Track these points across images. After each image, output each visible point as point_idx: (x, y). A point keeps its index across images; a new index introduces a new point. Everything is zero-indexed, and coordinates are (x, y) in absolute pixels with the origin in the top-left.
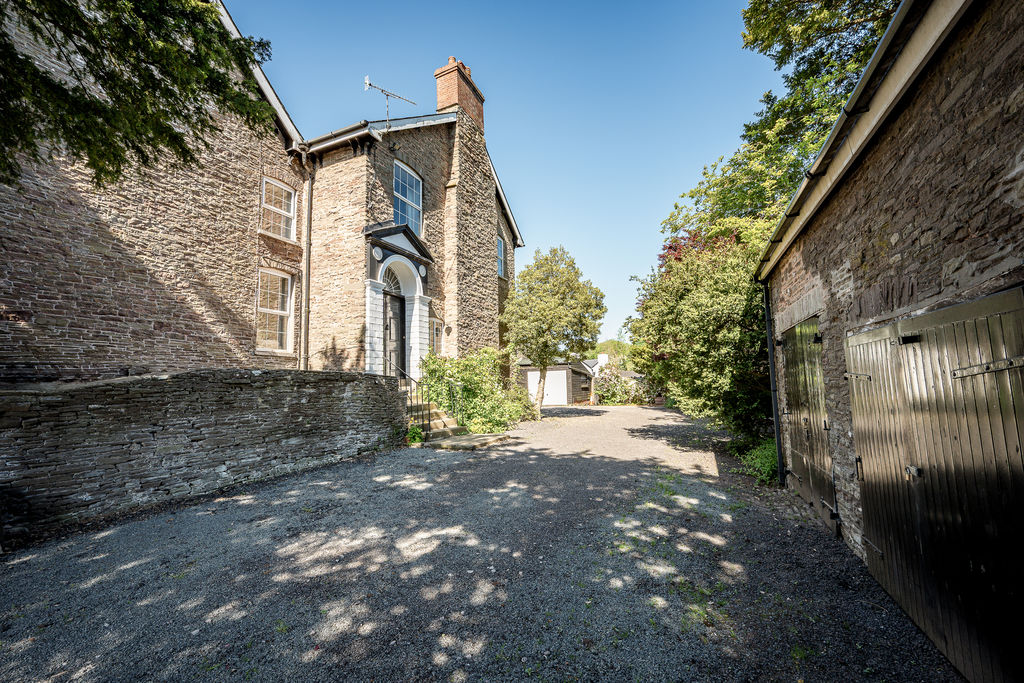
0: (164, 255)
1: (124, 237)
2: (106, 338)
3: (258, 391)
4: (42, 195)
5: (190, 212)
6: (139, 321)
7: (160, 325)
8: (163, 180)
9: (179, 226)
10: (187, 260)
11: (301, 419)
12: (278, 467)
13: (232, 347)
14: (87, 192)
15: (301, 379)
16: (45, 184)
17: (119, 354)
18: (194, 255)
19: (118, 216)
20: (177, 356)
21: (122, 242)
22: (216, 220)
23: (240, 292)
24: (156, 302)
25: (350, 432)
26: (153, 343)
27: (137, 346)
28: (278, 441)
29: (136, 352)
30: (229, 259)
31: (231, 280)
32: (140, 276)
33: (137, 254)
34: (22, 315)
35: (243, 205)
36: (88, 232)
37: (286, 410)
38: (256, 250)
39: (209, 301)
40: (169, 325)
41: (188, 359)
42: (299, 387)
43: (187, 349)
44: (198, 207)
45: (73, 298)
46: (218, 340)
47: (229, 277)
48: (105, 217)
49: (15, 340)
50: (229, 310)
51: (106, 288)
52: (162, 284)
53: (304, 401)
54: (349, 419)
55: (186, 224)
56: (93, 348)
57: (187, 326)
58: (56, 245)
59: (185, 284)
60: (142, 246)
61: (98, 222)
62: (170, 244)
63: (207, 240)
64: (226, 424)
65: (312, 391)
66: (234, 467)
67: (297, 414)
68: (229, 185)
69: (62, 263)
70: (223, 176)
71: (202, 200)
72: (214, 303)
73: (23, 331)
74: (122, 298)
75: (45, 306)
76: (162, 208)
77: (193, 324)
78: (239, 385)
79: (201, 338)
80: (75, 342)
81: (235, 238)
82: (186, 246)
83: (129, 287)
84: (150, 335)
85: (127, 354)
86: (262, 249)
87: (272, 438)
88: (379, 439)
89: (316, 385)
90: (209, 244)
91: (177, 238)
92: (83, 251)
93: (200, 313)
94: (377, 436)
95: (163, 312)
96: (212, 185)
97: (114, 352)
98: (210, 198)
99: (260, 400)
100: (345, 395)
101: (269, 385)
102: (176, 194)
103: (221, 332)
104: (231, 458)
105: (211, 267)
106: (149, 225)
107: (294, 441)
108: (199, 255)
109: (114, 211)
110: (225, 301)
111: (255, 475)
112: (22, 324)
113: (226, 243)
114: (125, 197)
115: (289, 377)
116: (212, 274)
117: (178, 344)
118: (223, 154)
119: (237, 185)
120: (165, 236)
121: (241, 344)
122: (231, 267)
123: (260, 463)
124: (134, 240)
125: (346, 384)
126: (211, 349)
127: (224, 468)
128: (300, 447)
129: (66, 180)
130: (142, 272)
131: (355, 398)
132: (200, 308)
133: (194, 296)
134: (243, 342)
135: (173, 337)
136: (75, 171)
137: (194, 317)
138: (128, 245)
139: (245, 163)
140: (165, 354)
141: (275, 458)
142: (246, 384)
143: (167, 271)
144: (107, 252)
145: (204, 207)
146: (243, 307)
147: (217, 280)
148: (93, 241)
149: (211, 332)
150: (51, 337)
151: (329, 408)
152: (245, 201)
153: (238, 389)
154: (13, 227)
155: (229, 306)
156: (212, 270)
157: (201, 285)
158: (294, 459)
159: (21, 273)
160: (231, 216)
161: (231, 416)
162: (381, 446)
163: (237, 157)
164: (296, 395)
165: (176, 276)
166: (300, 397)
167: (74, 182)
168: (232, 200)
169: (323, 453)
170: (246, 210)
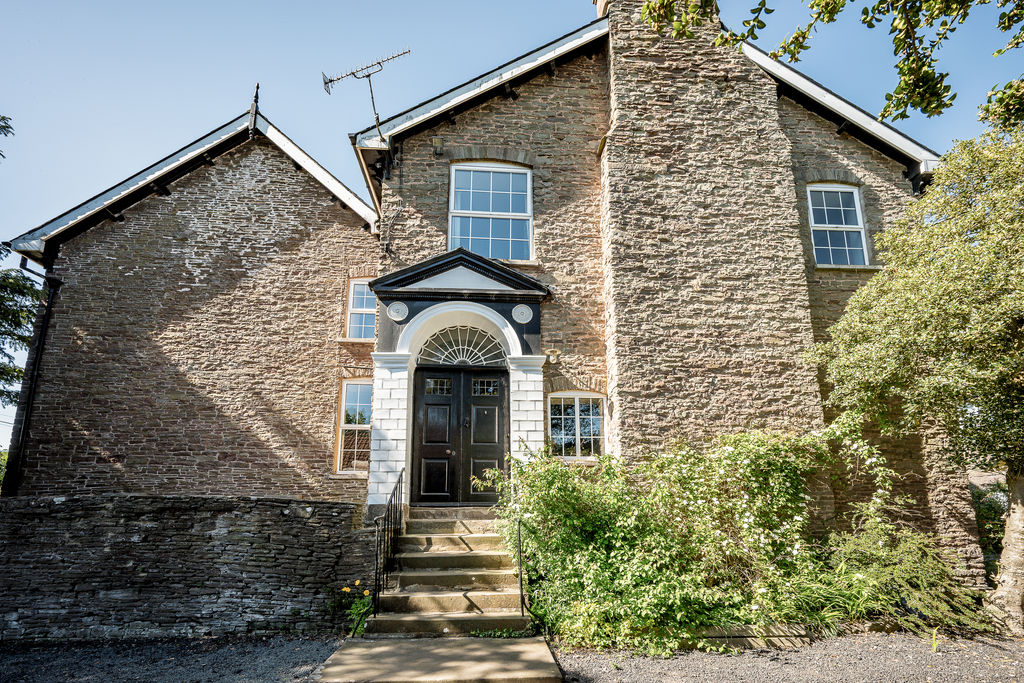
0: (232, 389)
1: (197, 382)
2: (176, 471)
3: (64, 524)
4: (139, 364)
5: (259, 343)
6: (204, 454)
7: (225, 456)
8: (236, 322)
9: (247, 359)
10: (254, 389)
11: (131, 564)
12: (93, 627)
13: (302, 472)
14: (170, 352)
15: (128, 507)
16: (141, 355)
17: (185, 485)
18: (262, 383)
19: (193, 364)
20: (240, 485)
21: (195, 385)
22: (287, 342)
23: (314, 411)
24: (222, 434)
25: (228, 593)
26: (216, 473)
27: (201, 476)
28: (94, 592)
29: (201, 482)
30: (300, 379)
31: (304, 399)
32: (208, 412)
33: (209, 393)
34: (119, 458)
35: (322, 318)
36: (168, 383)
37: (107, 550)
38: (335, 362)
39: (277, 426)
40: (233, 455)
41: (251, 487)
42: (128, 518)
43: (250, 476)
44: (270, 335)
45: (153, 440)
46: (284, 466)
47: (301, 397)
48: (182, 369)
49: (112, 477)
50: (300, 433)
51: (180, 429)
52: (229, 417)
53: (135, 538)
54: (224, 570)
55: (255, 355)
56: (166, 481)
57: (251, 453)
58: (146, 400)
59: (251, 413)
60: (212, 386)
61: (177, 373)
62: (238, 377)
63: (277, 365)
64: (20, 562)
65: (149, 525)
66: (28, 617)
67: (125, 556)
68: (306, 303)
69: (149, 414)
70: (297, 297)
71: (274, 327)
72: (281, 427)
73: (118, 470)
74: (192, 436)
75: (134, 449)
76: (233, 346)
77: (256, 451)
78: (33, 516)
79: (265, 465)
80: (153, 477)
81: (309, 355)
82: (254, 376)
83: (199, 424)
84: (215, 465)
85: (193, 485)
86: (343, 359)
87: (84, 587)
88: (296, 613)
89: (157, 515)
90: (278, 368)
91: (246, 370)
92: (164, 400)
93: (263, 439)
94: (289, 606)
95: (228, 443)
96: (285, 309)
97: (182, 483)
98: (282, 323)
99: (67, 535)
100: (213, 533)
101: (78, 516)
102: (246, 330)
103: (289, 457)
104: (25, 605)
105: (280, 391)
106: (219, 365)
107: (118, 595)
108: (268, 381)
109: (190, 361)
110: (294, 424)
111: (57, 633)
112: (118, 465)
113: (299, 362)
114: (200, 346)
115: (110, 505)
116: (282, 397)
117: (241, 472)
118: (299, 276)
119: (314, 300)
120: (233, 371)
121: (313, 468)
122: (303, 387)
123: (66, 619)
124: (205, 382)
125: (214, 516)
126: (278, 475)
127: (15, 616)
128: (130, 605)
129: (156, 347)
130: (211, 408)
131: (236, 537)
132: (264, 434)
133: (260, 423)
134: (316, 465)
135: (237, 465)
136: (162, 338)
137: (259, 444)
138: (200, 387)
139: (326, 274)
140: (227, 483)
141: (90, 614)
142: (46, 515)
143: (232, 403)
144: (182, 397)
145: (276, 333)
146: (318, 427)
147: (287, 404)
148: (173, 390)
149: (277, 457)
150: (136, 473)
151: (185, 552)
152: (323, 314)
153: (37, 521)
154: (118, 393)
155: (299, 429)
156: (281, 394)
157: (268, 411)
158: (120, 621)
159: (120, 426)
160: (306, 334)
161: (27, 553)
162: (301, 626)
163: (315, 272)
164: (122, 529)
165: (243, 407)
166: (129, 532)
167: (161, 347)
168: (308, 317)
169: (173, 619)
170: (325, 322)
